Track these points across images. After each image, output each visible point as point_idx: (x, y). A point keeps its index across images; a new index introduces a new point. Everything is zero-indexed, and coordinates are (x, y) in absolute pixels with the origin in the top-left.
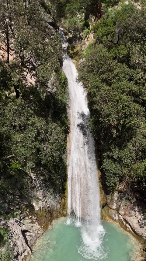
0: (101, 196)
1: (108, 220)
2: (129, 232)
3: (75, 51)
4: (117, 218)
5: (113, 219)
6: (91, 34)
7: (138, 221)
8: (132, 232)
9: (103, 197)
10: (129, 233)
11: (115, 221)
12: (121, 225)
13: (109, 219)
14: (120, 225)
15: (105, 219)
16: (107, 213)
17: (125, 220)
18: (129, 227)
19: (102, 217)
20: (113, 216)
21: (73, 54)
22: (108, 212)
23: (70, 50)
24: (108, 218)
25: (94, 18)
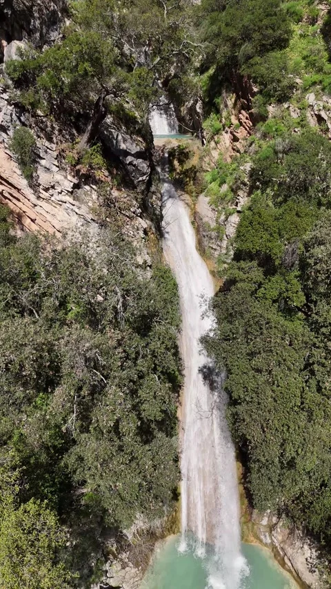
0: (242, 508)
1: (252, 541)
2: (290, 571)
3: (187, 166)
4: (269, 541)
5: (261, 541)
6: (223, 133)
7: (307, 559)
8: (294, 573)
9: (244, 510)
10: (288, 573)
11: (266, 545)
12: (275, 556)
13: (255, 540)
14: (273, 554)
15: (246, 540)
16: (250, 528)
17: (282, 549)
18: (290, 564)
19: (243, 537)
20: (262, 537)
21: (184, 173)
22: (253, 528)
23: (176, 163)
24: (252, 538)
25: (233, 100)
